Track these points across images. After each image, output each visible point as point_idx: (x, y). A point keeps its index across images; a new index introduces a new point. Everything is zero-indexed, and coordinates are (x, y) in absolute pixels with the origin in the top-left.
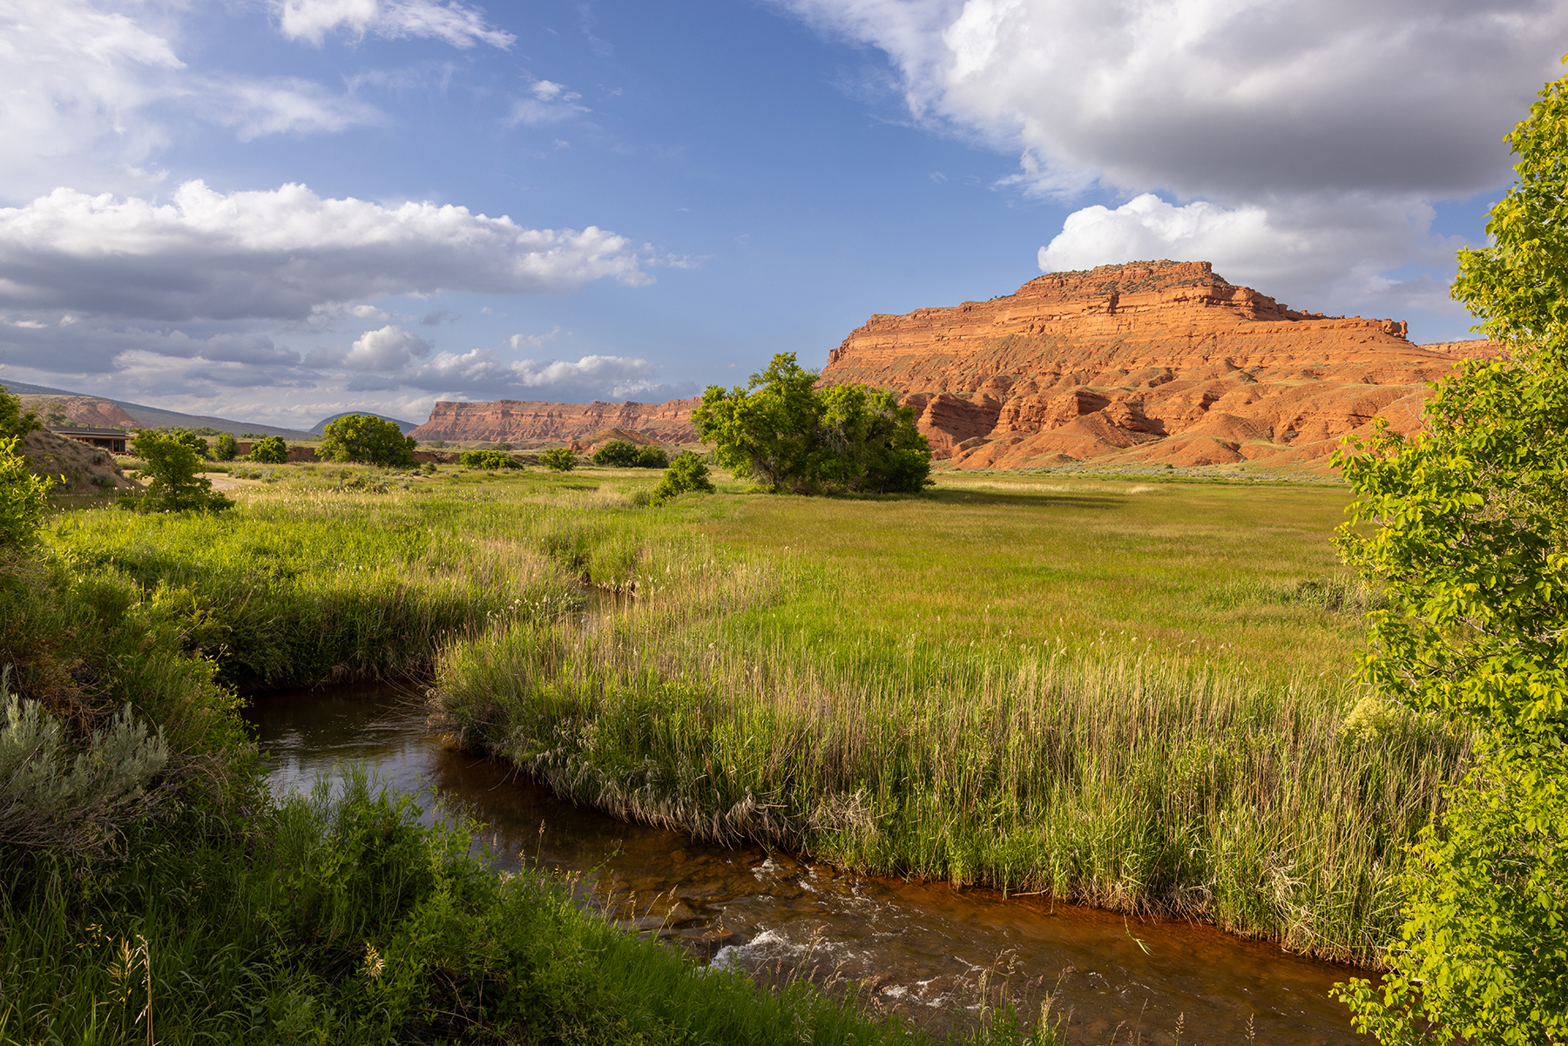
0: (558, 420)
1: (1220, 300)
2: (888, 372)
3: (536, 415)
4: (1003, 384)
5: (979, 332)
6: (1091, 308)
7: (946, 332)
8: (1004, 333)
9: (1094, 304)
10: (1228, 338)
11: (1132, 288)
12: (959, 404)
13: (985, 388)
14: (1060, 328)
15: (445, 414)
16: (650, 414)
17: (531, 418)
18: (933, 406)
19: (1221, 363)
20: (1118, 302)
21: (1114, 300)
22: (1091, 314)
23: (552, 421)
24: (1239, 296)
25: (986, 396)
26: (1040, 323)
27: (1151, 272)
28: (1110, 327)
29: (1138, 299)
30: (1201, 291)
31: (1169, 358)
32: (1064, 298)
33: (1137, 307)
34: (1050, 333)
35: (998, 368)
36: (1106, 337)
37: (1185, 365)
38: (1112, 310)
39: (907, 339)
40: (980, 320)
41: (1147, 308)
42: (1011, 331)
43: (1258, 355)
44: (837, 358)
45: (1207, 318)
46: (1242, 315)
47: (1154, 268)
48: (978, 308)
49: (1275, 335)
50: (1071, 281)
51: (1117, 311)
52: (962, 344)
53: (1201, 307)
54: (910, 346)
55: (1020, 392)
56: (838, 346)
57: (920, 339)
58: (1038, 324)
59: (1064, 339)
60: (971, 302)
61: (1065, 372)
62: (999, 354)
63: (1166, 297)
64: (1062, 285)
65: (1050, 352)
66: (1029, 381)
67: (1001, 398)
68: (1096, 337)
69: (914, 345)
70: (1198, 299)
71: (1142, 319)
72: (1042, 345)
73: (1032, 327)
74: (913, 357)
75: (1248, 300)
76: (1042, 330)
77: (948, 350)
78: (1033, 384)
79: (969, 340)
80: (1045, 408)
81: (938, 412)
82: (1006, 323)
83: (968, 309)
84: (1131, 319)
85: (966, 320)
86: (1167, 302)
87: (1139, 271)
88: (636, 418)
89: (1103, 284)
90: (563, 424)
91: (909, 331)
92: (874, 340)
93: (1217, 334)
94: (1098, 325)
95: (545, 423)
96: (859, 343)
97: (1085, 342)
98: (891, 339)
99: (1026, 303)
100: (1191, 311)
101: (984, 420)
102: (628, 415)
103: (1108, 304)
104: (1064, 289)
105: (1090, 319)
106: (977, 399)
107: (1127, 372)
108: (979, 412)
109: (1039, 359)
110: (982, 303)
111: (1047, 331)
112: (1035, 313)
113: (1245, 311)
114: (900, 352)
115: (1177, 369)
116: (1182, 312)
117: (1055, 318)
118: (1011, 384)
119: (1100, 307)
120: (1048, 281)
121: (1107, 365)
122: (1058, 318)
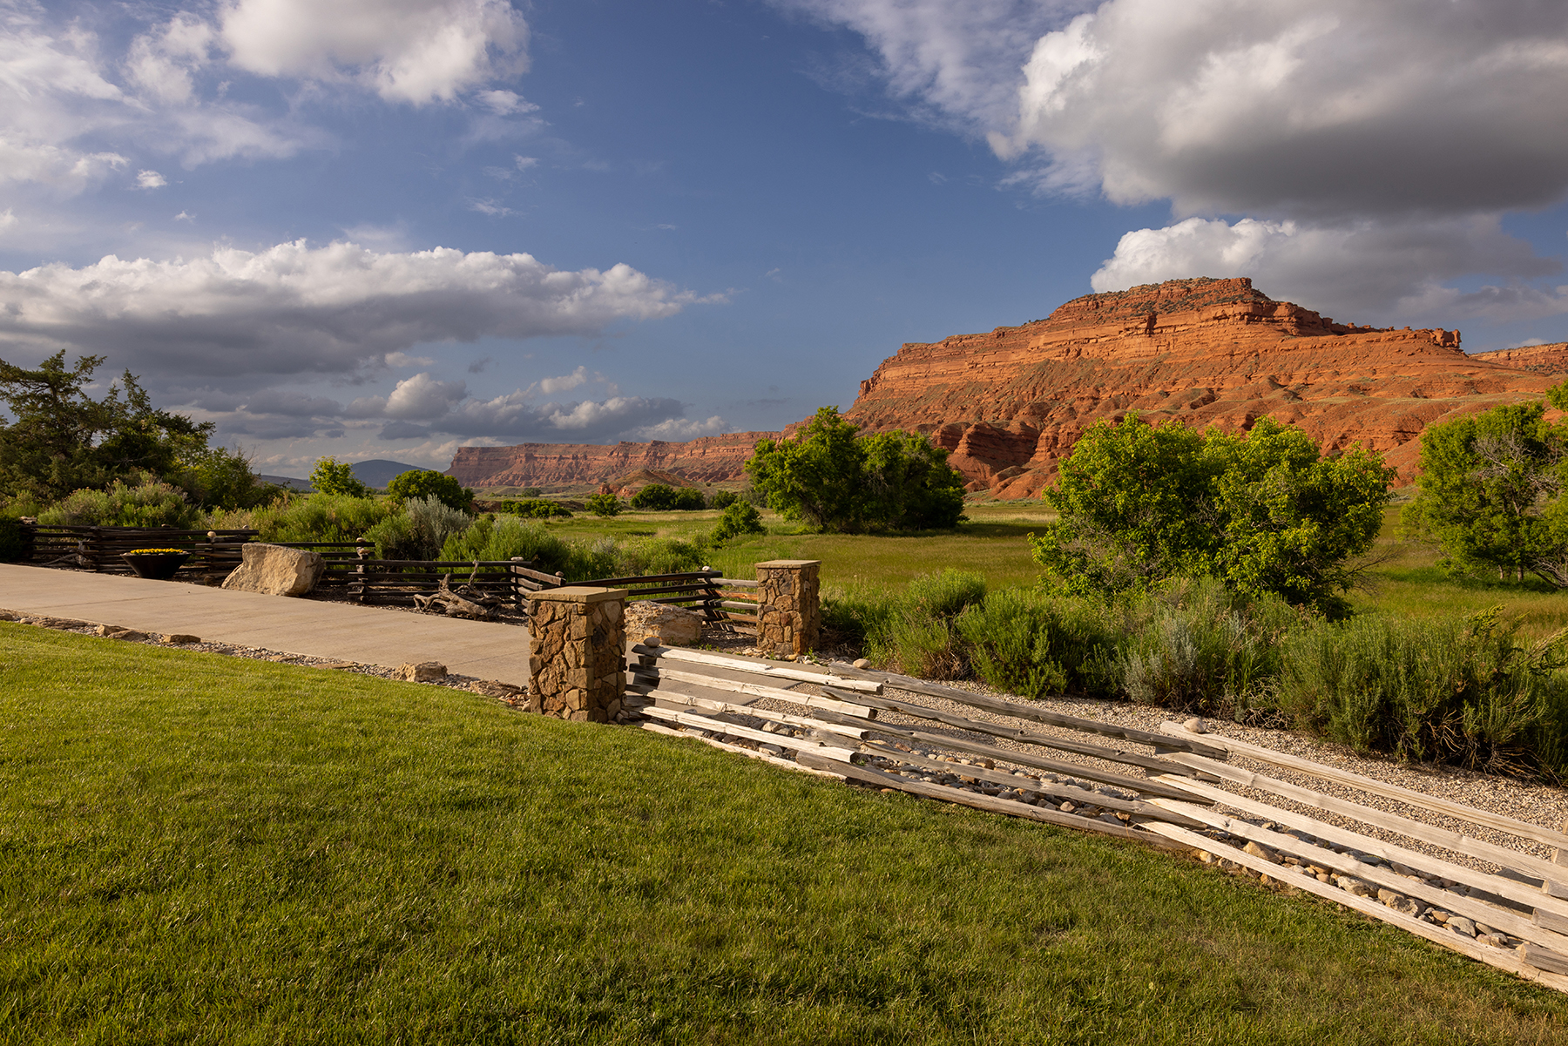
0: (582, 462)
1: (1261, 317)
2: (922, 401)
3: (561, 458)
4: (1040, 411)
5: (1014, 358)
6: (1128, 329)
7: (980, 359)
8: (1039, 359)
9: (1130, 326)
10: (1271, 356)
11: (1169, 308)
12: (995, 433)
13: (1021, 416)
14: (1096, 351)
15: (467, 459)
16: (677, 452)
17: (555, 461)
18: (969, 436)
19: (1264, 381)
20: (1155, 323)
21: (1152, 321)
22: (1128, 335)
23: (577, 464)
24: (1281, 311)
25: (1023, 424)
26: (1076, 347)
27: (1189, 290)
28: (1148, 349)
29: (1177, 319)
30: (1240, 308)
31: (1211, 378)
32: (1100, 320)
33: (1175, 327)
34: (1086, 357)
35: (1034, 394)
36: (1145, 359)
37: (1227, 385)
38: (1150, 331)
39: (939, 368)
40: (1014, 346)
41: (1186, 328)
42: (1046, 355)
43: (1302, 372)
44: (868, 389)
45: (1248, 336)
46: (1285, 331)
47: (1192, 286)
48: (1012, 333)
49: (1320, 351)
50: (1106, 302)
51: (1155, 331)
52: (996, 371)
53: (1242, 324)
54: (943, 375)
55: (1058, 418)
56: (869, 378)
57: (953, 367)
58: (1074, 348)
59: (1101, 362)
60: (1005, 328)
61: (1104, 396)
62: (1036, 380)
63: (1205, 316)
64: (1097, 307)
65: (1088, 376)
66: (1067, 407)
67: (1038, 425)
68: (1136, 360)
69: (946, 374)
70: (1238, 317)
71: (1181, 339)
72: (1079, 369)
73: (1068, 351)
74: (946, 385)
75: (1290, 316)
76: (1079, 354)
77: (982, 378)
78: (1071, 409)
79: (1004, 366)
81: (975, 441)
82: (1042, 348)
83: (1001, 335)
84: (1170, 339)
85: (999, 346)
86: (1207, 320)
87: (1176, 290)
88: (663, 458)
89: (1140, 304)
90: (588, 466)
91: (941, 359)
92: (906, 370)
93: (1260, 351)
94: (1136, 347)
95: (570, 466)
96: (891, 374)
97: (1124, 364)
98: (923, 368)
99: (1060, 327)
100: (1231, 329)
101: (1022, 448)
102: (655, 454)
103: (1145, 325)
104: (1100, 311)
105: (1127, 342)
106: (1014, 427)
107: (1167, 394)
108: (1016, 441)
109: (1077, 384)
110: (1015, 328)
111: (1083, 354)
112: (1071, 336)
113: (1288, 327)
114: (933, 381)
115: (1219, 390)
116: (1222, 330)
117: (1091, 341)
118: (1048, 411)
119: (1137, 328)
120: (1083, 303)
121: (1147, 387)
122: (1094, 341)
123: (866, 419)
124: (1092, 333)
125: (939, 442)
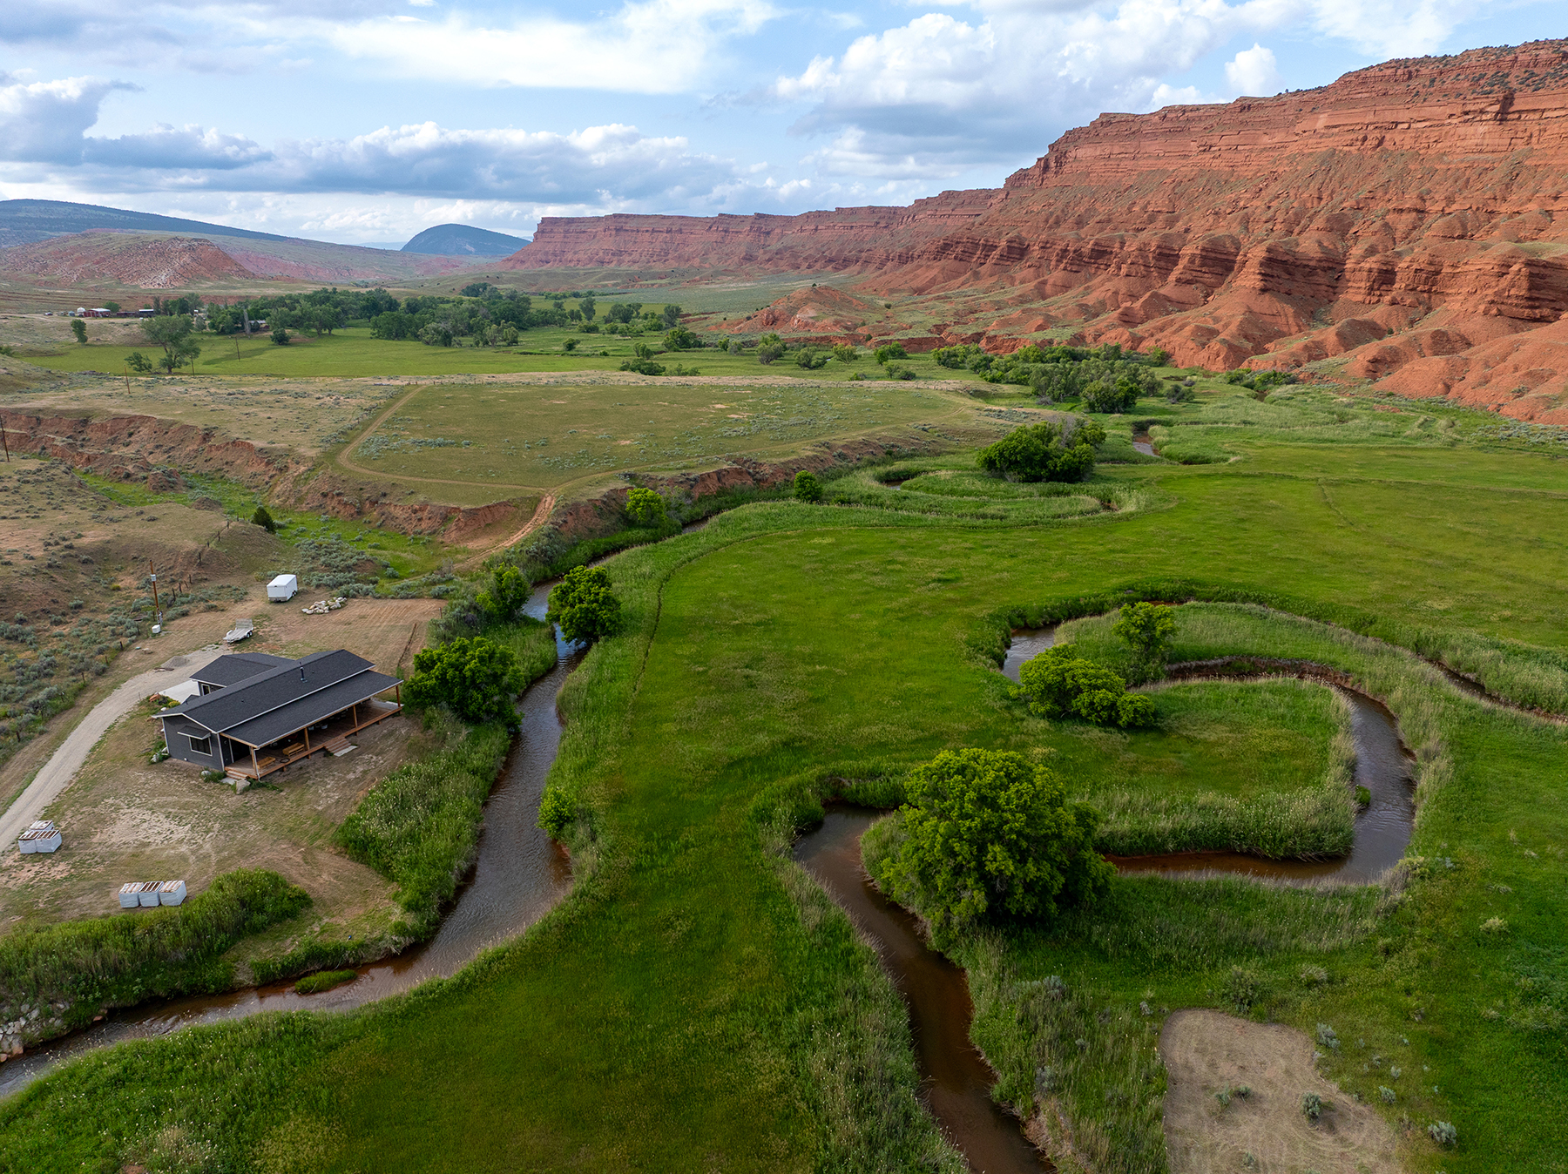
2: (1133, 193)
4: (1340, 226)
6: (1466, 113)
7: (1215, 140)
8: (1319, 147)
9: (1469, 107)
11: (1534, 81)
12: (1288, 258)
13: (1313, 230)
14: (1409, 140)
20: (1511, 104)
21: (1508, 101)
22: (1466, 121)
25: (1318, 244)
26: (1377, 134)
27: (1565, 55)
28: (1497, 141)
29: (1547, 100)
32: (1416, 96)
33: (1543, 111)
34: (1392, 148)
35: (1320, 199)
36: (1492, 156)
38: (1502, 117)
39: (1153, 147)
41: (1559, 114)
42: (1328, 143)
44: (1049, 170)
50: (1424, 72)
51: (1510, 117)
52: (1240, 158)
56: (1046, 154)
57: (1173, 147)
58: (1374, 136)
59: (1419, 158)
62: (1319, 178)
64: (1410, 78)
67: (1339, 246)
69: (1165, 156)
72: (1383, 166)
73: (1365, 139)
74: (1168, 173)
76: (1381, 142)
77: (1221, 166)
79: (1251, 151)
80: (1438, 273)
83: (1245, 107)
84: (1535, 129)
85: (1244, 124)
87: (1544, 54)
88: (768, 233)
89: (1482, 76)
91: (1156, 136)
92: (1105, 149)
94: (1477, 138)
96: (1085, 152)
97: (1456, 163)
98: (1130, 147)
99: (1354, 106)
101: (1322, 278)
102: (759, 228)
103: (1497, 108)
104: (1413, 83)
105: (1462, 130)
106: (1308, 248)
108: (1315, 268)
109: (1385, 188)
110: (1266, 100)
111: (1387, 144)
112: (1370, 118)
114: (1146, 166)
117: (1400, 126)
118: (1352, 224)
119: (1482, 112)
120: (1389, 72)
121: (1504, 200)
122: (1406, 126)
123: (1059, 213)
124: (1404, 115)
125: (1197, 261)
